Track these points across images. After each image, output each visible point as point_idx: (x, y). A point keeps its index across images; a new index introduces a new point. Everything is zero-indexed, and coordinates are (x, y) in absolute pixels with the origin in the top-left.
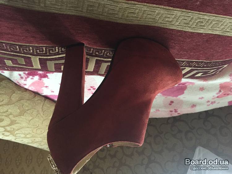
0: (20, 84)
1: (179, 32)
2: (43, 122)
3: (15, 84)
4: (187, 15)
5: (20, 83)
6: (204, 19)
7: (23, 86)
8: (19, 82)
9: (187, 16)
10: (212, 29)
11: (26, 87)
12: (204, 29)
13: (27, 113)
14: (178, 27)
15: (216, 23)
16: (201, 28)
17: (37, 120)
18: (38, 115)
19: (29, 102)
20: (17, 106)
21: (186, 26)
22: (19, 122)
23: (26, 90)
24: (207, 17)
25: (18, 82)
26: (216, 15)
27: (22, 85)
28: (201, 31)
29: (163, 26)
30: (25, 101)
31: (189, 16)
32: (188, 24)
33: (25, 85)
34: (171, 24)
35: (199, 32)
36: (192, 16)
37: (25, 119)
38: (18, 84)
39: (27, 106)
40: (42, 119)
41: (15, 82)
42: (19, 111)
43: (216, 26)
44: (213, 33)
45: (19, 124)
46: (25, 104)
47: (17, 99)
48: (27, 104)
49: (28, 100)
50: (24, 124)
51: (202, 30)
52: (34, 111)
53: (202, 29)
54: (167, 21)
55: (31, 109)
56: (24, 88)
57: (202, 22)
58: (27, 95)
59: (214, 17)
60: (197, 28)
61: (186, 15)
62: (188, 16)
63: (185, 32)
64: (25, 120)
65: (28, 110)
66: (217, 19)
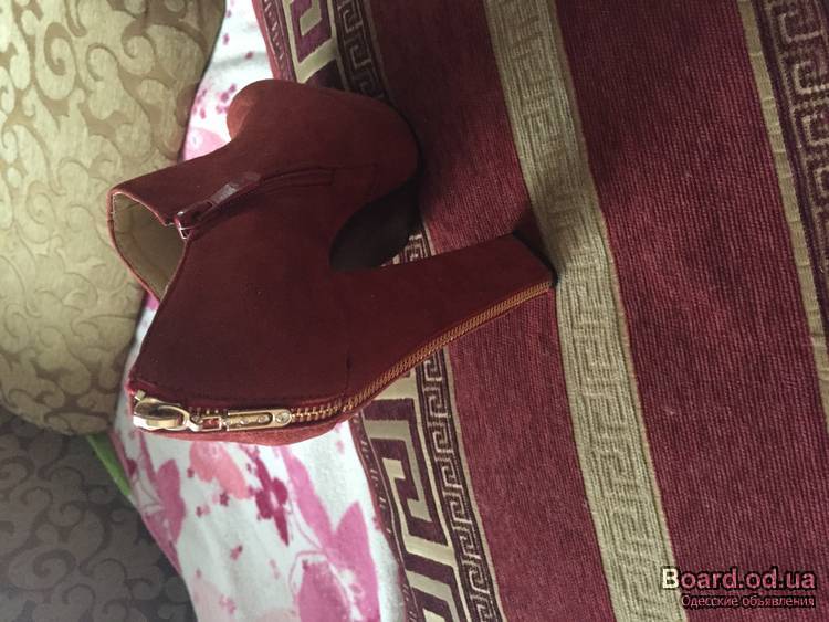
0: (199, 101)
1: (565, 418)
2: (79, 206)
3: (197, 87)
4: (624, 407)
5: (205, 99)
6: (632, 467)
7: (195, 110)
8: (207, 94)
9: (620, 407)
10: (612, 522)
11: (195, 121)
12: (602, 492)
13: (103, 144)
14: (580, 402)
15: (635, 517)
16: (600, 482)
17: (84, 185)
18: (103, 183)
19: (145, 139)
20: (122, 106)
21: (589, 427)
22: (63, 128)
23: (185, 124)
24: (643, 473)
25: (204, 92)
26: (658, 500)
27: (198, 107)
28: (592, 489)
29: (565, 354)
30: (147, 126)
31: (624, 413)
32: (600, 428)
33: (203, 115)
34: (582, 373)
35: (588, 484)
36: (625, 423)
37: (79, 145)
38: (198, 94)
39: (128, 139)
40: (90, 200)
41: (204, 85)
42: (106, 114)
43: (625, 525)
44: (600, 535)
45: (54, 128)
46: (136, 130)
47: (148, 101)
48: (135, 136)
49: (152, 135)
50: (57, 147)
51: (597, 487)
52: (115, 163)
53: (601, 486)
54: (586, 354)
55: (120, 152)
56: (189, 115)
57: (620, 470)
58: (168, 129)
59: (649, 499)
60: (597, 467)
61: (623, 403)
62: (621, 411)
63: (572, 438)
64: (75, 144)
65: (114, 144)
66: (649, 513)
